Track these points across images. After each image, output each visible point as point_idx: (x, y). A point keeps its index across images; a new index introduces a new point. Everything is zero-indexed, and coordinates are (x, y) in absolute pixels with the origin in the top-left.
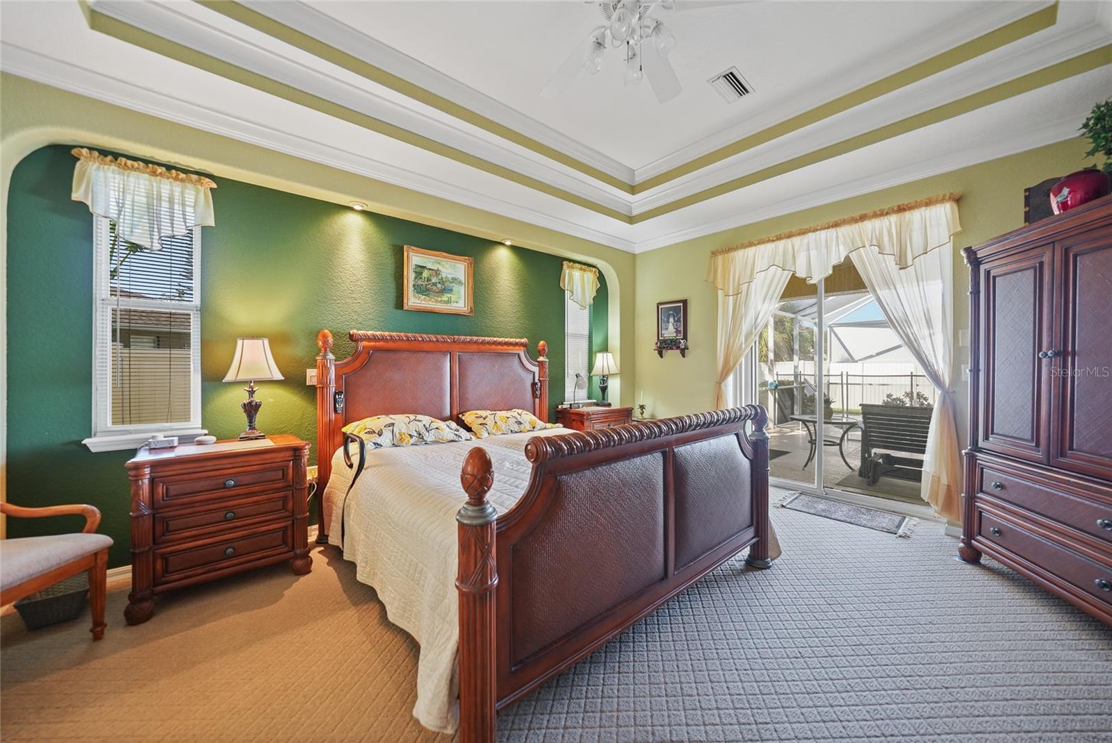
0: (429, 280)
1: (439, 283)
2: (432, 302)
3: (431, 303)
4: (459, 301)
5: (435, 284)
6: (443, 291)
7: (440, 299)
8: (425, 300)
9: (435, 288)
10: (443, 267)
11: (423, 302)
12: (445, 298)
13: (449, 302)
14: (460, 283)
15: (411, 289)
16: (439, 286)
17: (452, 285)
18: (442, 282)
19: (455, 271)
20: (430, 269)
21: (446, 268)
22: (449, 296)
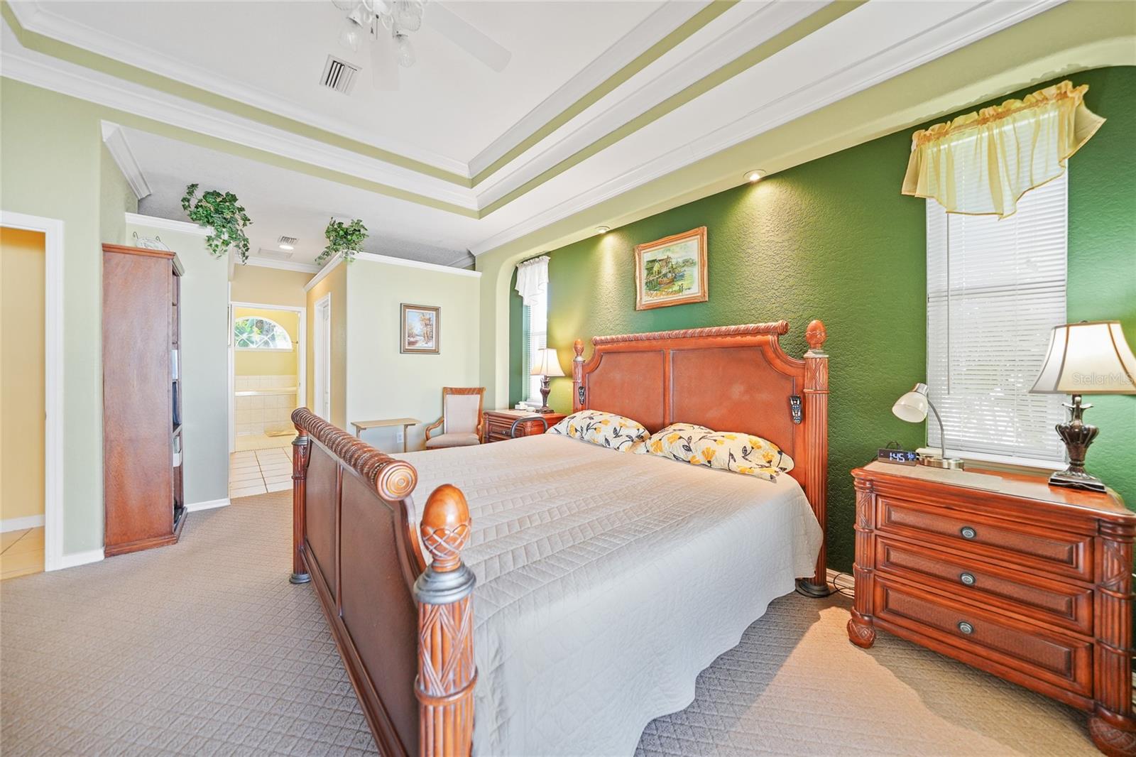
0: (659, 272)
1: (670, 272)
2: (663, 295)
3: (662, 297)
4: (693, 286)
5: (665, 275)
6: (672, 281)
7: (670, 290)
8: (656, 295)
9: (665, 279)
10: (673, 252)
11: (655, 298)
12: (676, 288)
13: (681, 290)
14: (693, 263)
15: (644, 287)
16: (669, 275)
17: (683, 269)
18: (672, 270)
19: (687, 252)
20: (660, 260)
21: (677, 252)
22: (680, 283)
